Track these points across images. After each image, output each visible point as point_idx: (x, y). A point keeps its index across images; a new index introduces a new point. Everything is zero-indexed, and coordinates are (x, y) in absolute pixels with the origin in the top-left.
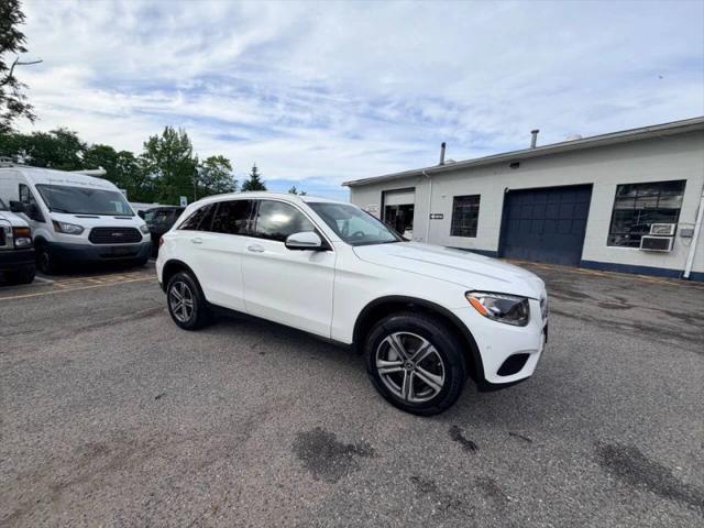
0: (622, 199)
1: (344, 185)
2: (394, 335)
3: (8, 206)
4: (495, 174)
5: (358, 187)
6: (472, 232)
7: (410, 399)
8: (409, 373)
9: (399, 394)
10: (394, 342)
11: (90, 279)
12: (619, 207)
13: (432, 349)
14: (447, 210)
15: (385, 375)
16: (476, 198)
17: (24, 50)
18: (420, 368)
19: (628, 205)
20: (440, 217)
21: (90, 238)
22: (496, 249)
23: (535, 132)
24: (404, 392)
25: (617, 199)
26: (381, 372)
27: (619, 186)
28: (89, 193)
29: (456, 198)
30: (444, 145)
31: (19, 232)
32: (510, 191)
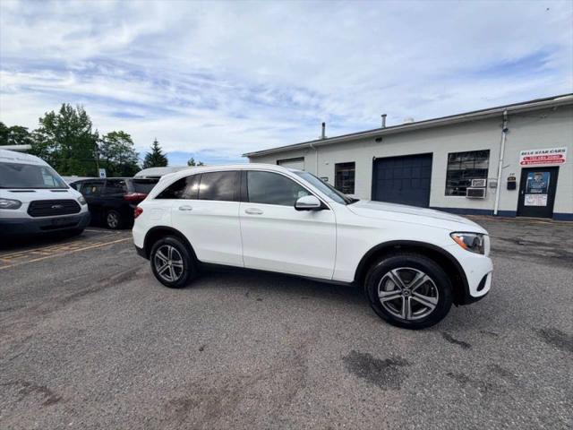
0: (452, 163)
1: (243, 156)
2: (394, 271)
4: (365, 146)
5: (255, 157)
6: (351, 190)
7: (409, 318)
8: (407, 298)
9: (399, 316)
10: (394, 276)
11: (33, 252)
12: (451, 169)
13: (427, 278)
14: (331, 174)
15: (385, 302)
16: (352, 165)
18: (416, 294)
19: (456, 167)
20: (325, 179)
21: (29, 212)
23: (384, 116)
24: (404, 314)
25: (449, 163)
26: (382, 300)
27: (449, 154)
29: (337, 165)
32: (377, 159)
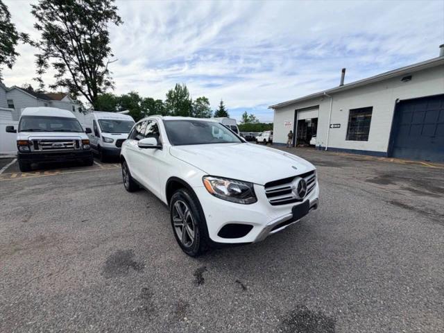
1: (270, 108)
2: (177, 202)
3: (85, 130)
4: (387, 88)
5: (279, 108)
6: (365, 137)
7: (184, 243)
8: (184, 227)
10: (177, 207)
13: (189, 213)
14: (344, 121)
15: (177, 226)
16: (369, 110)
17: (112, 55)
18: (187, 225)
20: (338, 126)
21: (116, 145)
22: (385, 150)
24: (182, 239)
26: (175, 224)
28: (118, 122)
29: (352, 111)
30: (344, 71)
31: (85, 142)
32: (401, 101)
